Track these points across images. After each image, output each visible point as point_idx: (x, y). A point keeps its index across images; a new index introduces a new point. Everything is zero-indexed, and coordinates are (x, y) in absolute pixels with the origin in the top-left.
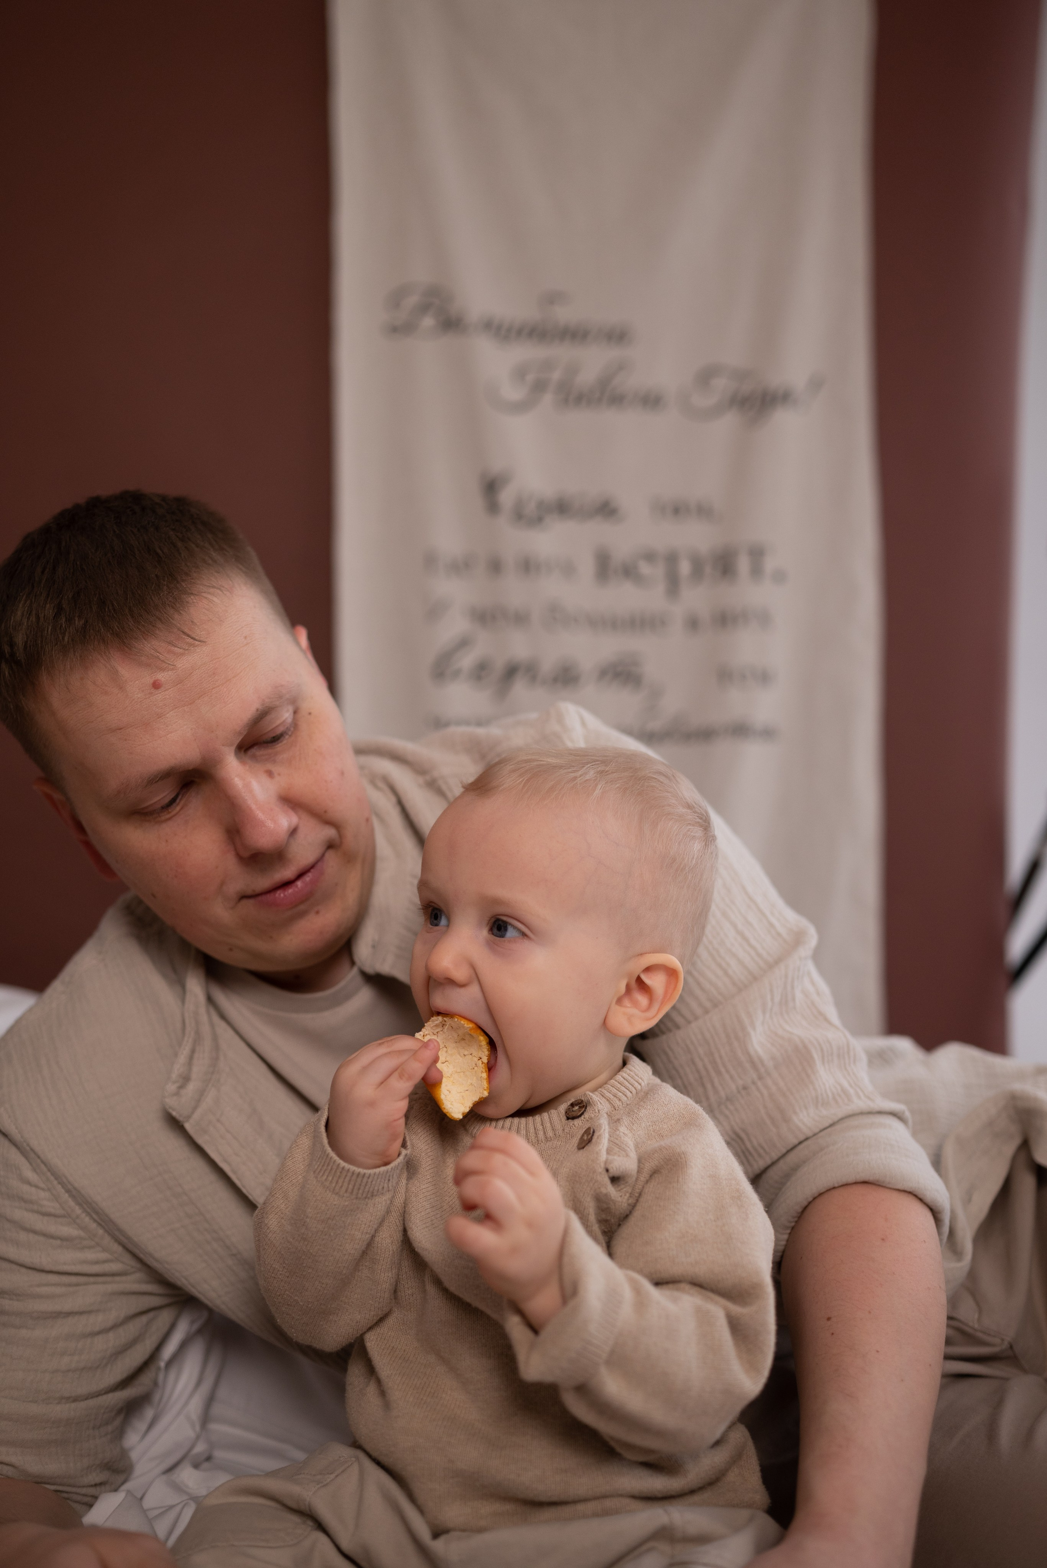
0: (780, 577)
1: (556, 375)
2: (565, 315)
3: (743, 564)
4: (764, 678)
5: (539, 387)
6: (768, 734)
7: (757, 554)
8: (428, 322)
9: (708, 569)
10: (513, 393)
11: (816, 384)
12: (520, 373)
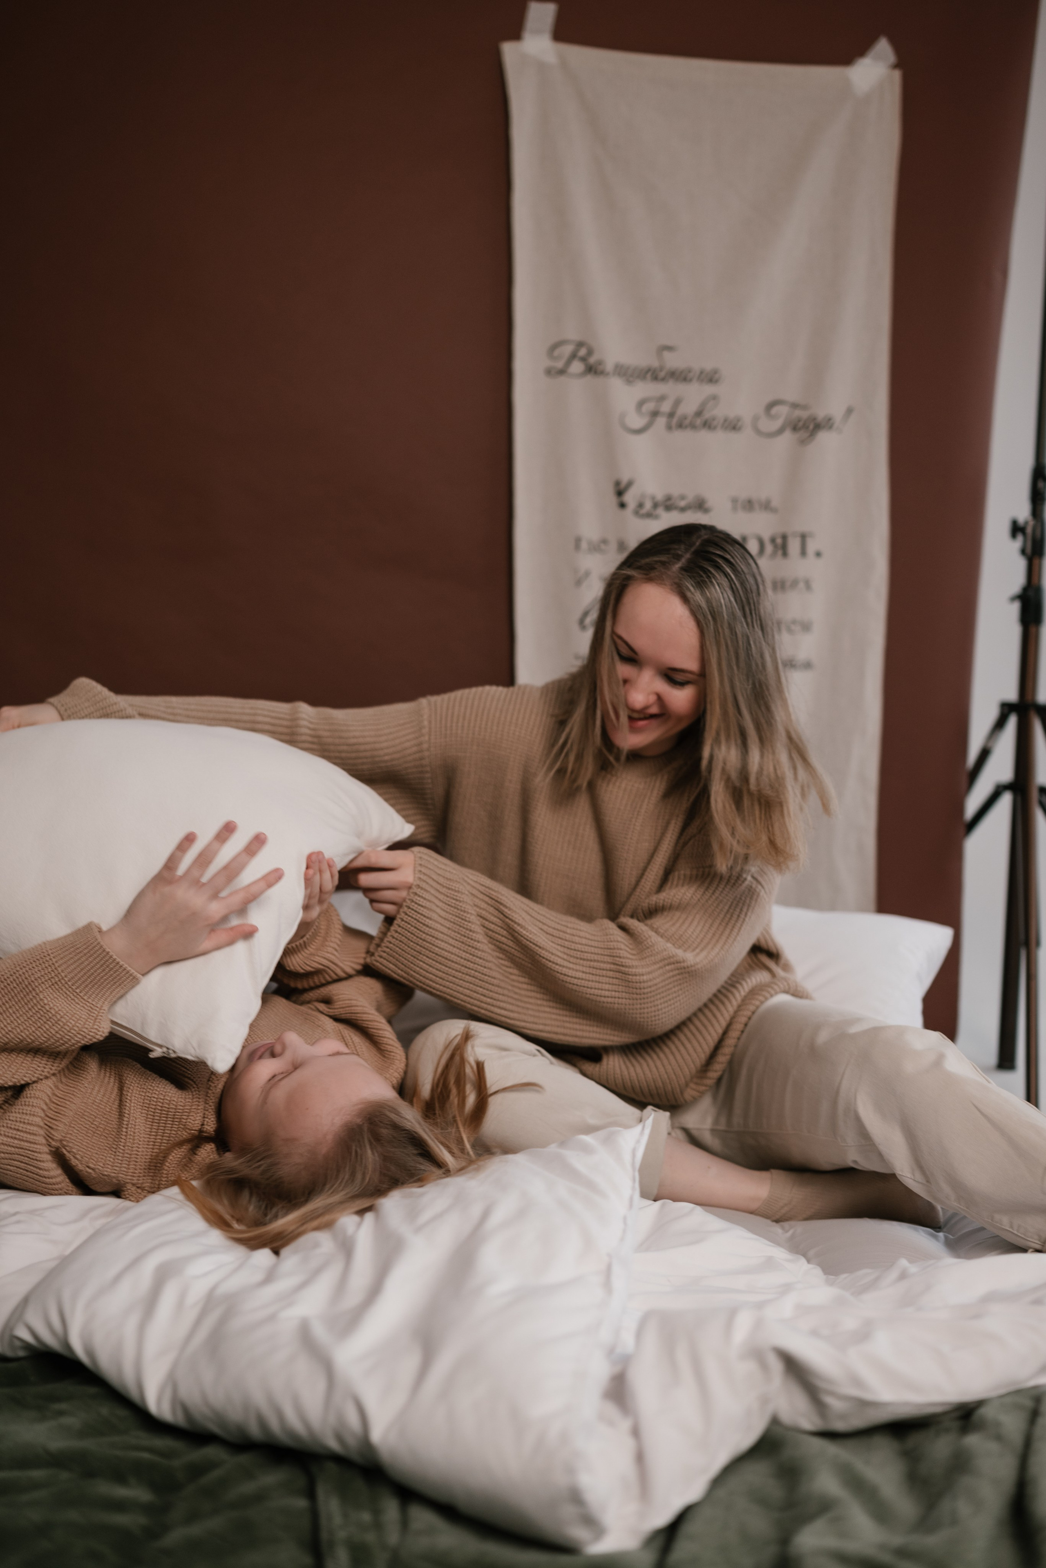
0: (818, 554)
1: (666, 407)
2: (673, 361)
3: (794, 546)
4: (806, 627)
5: (655, 414)
6: (808, 666)
7: (803, 537)
8: (577, 367)
9: (769, 548)
10: (637, 422)
11: (849, 411)
12: (641, 404)
